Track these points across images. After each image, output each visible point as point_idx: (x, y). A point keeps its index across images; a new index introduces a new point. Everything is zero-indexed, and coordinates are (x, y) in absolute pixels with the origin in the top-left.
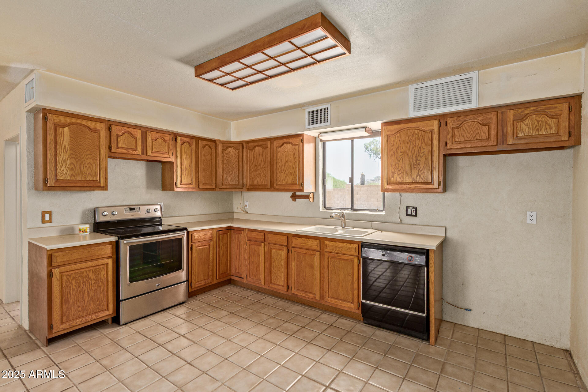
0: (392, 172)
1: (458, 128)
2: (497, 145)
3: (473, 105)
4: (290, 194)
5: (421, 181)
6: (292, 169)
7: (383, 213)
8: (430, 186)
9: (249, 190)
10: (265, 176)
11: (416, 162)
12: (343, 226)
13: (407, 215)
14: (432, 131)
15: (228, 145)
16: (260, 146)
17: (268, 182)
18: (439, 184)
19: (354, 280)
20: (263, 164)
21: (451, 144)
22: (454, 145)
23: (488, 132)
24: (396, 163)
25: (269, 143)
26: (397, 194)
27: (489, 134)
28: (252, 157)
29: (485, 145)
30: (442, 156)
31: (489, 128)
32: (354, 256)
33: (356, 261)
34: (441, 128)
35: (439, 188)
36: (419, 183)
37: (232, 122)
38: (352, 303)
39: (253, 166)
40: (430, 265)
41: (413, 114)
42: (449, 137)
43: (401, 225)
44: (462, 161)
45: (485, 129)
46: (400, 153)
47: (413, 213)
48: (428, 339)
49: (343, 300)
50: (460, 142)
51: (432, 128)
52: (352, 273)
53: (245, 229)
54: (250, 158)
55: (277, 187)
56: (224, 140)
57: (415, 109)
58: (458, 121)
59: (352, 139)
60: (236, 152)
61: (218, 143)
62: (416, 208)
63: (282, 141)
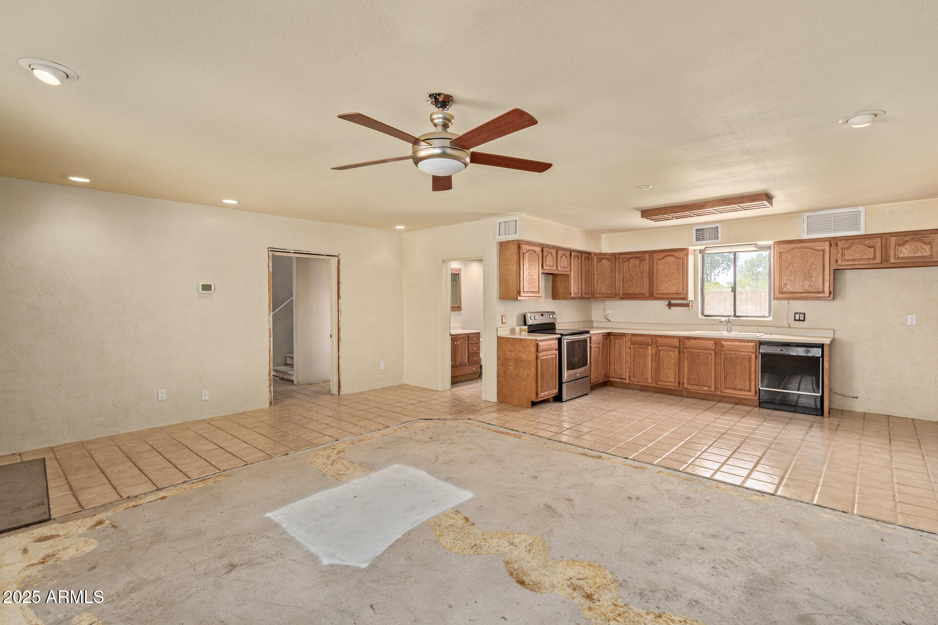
0: (785, 284)
1: (847, 248)
2: (881, 263)
3: (862, 232)
4: (666, 302)
5: (813, 290)
6: (675, 280)
7: (770, 319)
8: (822, 295)
9: (622, 299)
10: (643, 286)
11: (808, 275)
12: (729, 330)
13: (795, 320)
14: (823, 251)
15: (601, 256)
16: (637, 258)
17: (646, 290)
18: (830, 293)
19: (752, 372)
20: (640, 274)
21: (841, 261)
22: (843, 263)
23: (874, 253)
24: (788, 276)
25: (647, 255)
26: (786, 302)
27: (874, 255)
28: (627, 268)
29: (871, 263)
30: (833, 270)
31: (874, 250)
32: (752, 352)
33: (753, 356)
34: (831, 248)
35: (829, 297)
36: (811, 292)
37: (602, 235)
38: (749, 391)
39: (628, 276)
40: (825, 356)
41: (805, 236)
42: (839, 255)
43: (789, 329)
44: (850, 275)
45: (872, 250)
46: (793, 267)
47: (801, 318)
48: (822, 414)
49: (740, 390)
50: (849, 260)
51: (824, 248)
52: (750, 367)
53: (628, 334)
54: (624, 268)
55: (657, 296)
56: (599, 252)
57: (809, 232)
58: (848, 243)
59: (735, 254)
60: (610, 264)
61: (593, 254)
62: (804, 314)
63: (663, 254)
